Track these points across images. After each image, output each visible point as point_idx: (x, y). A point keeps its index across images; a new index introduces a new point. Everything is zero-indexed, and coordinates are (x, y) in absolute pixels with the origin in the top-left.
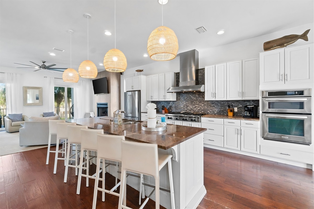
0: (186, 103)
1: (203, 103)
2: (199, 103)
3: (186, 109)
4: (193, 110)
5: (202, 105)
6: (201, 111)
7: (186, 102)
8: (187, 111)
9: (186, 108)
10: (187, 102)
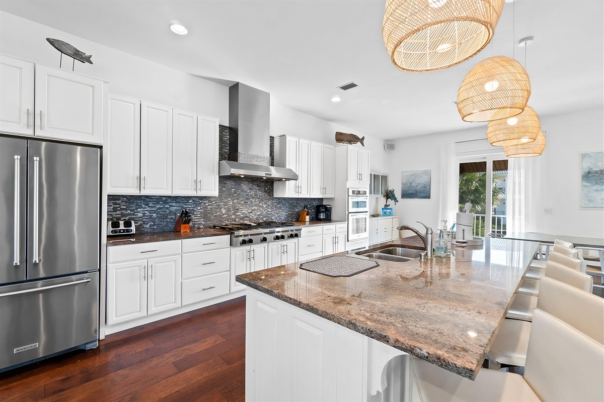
0: (233, 203)
1: (265, 203)
2: (260, 202)
3: (233, 217)
4: (248, 217)
5: (264, 206)
6: (261, 218)
7: (233, 200)
8: (235, 220)
9: (234, 214)
10: (235, 201)
